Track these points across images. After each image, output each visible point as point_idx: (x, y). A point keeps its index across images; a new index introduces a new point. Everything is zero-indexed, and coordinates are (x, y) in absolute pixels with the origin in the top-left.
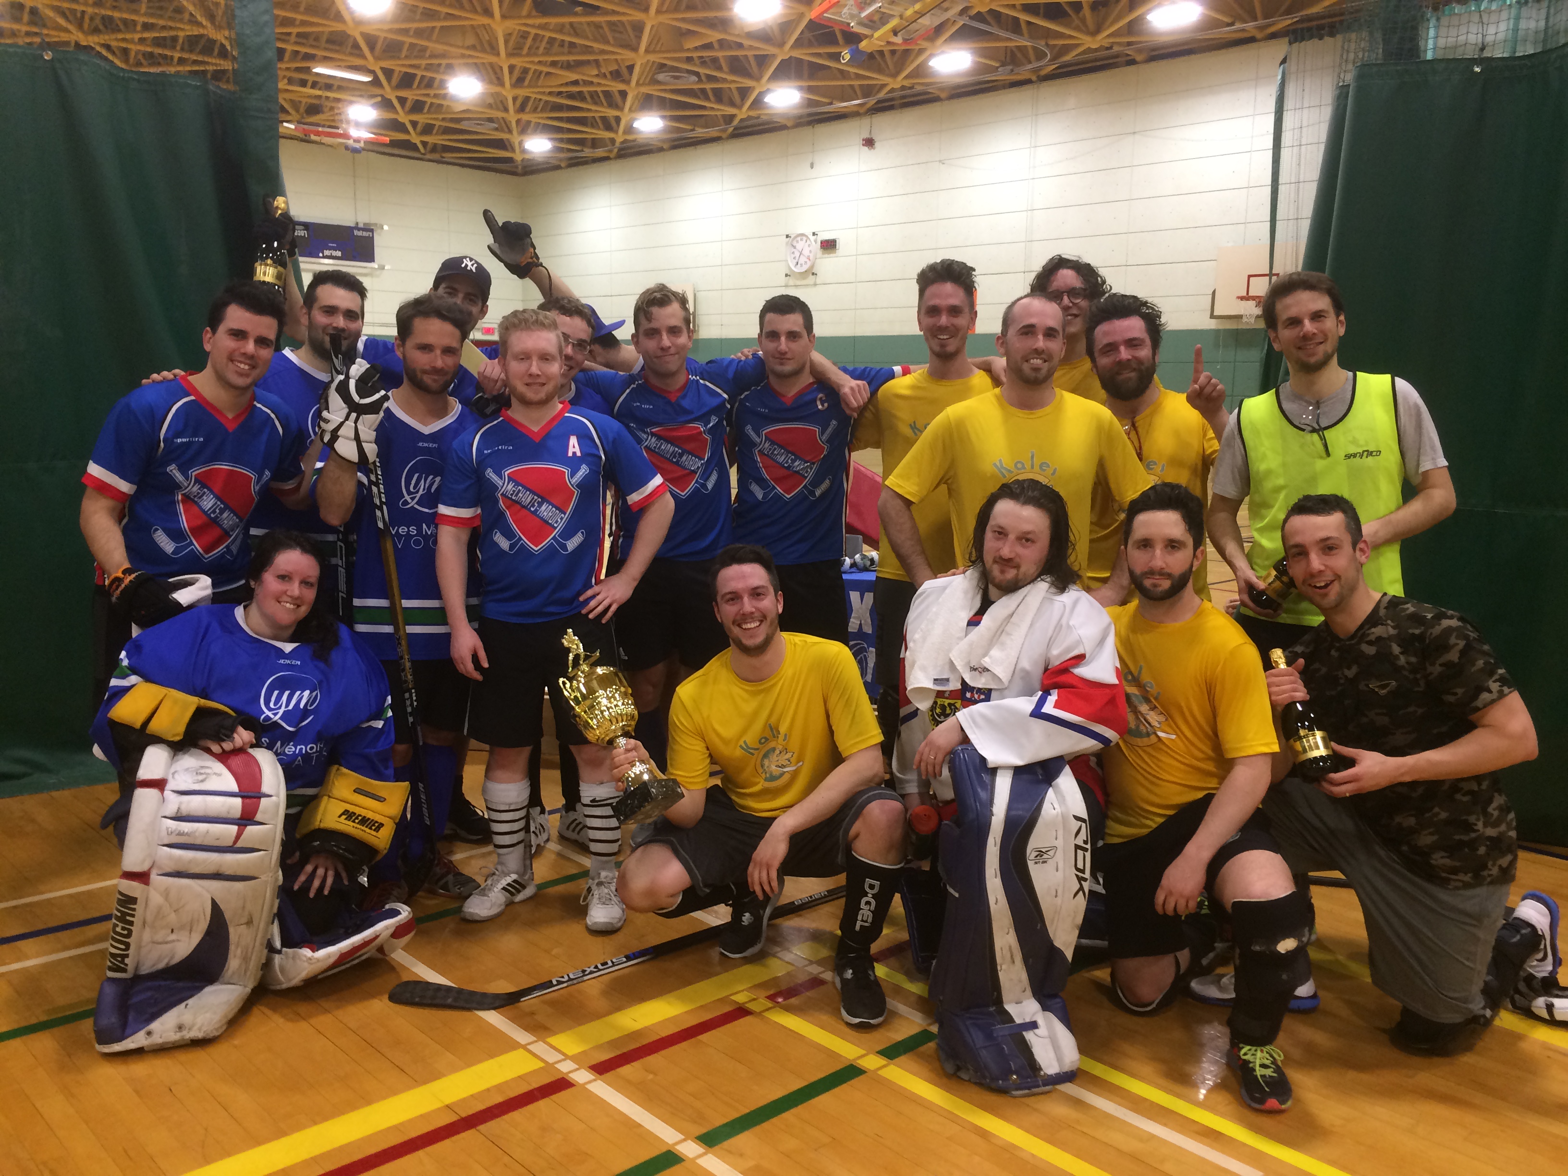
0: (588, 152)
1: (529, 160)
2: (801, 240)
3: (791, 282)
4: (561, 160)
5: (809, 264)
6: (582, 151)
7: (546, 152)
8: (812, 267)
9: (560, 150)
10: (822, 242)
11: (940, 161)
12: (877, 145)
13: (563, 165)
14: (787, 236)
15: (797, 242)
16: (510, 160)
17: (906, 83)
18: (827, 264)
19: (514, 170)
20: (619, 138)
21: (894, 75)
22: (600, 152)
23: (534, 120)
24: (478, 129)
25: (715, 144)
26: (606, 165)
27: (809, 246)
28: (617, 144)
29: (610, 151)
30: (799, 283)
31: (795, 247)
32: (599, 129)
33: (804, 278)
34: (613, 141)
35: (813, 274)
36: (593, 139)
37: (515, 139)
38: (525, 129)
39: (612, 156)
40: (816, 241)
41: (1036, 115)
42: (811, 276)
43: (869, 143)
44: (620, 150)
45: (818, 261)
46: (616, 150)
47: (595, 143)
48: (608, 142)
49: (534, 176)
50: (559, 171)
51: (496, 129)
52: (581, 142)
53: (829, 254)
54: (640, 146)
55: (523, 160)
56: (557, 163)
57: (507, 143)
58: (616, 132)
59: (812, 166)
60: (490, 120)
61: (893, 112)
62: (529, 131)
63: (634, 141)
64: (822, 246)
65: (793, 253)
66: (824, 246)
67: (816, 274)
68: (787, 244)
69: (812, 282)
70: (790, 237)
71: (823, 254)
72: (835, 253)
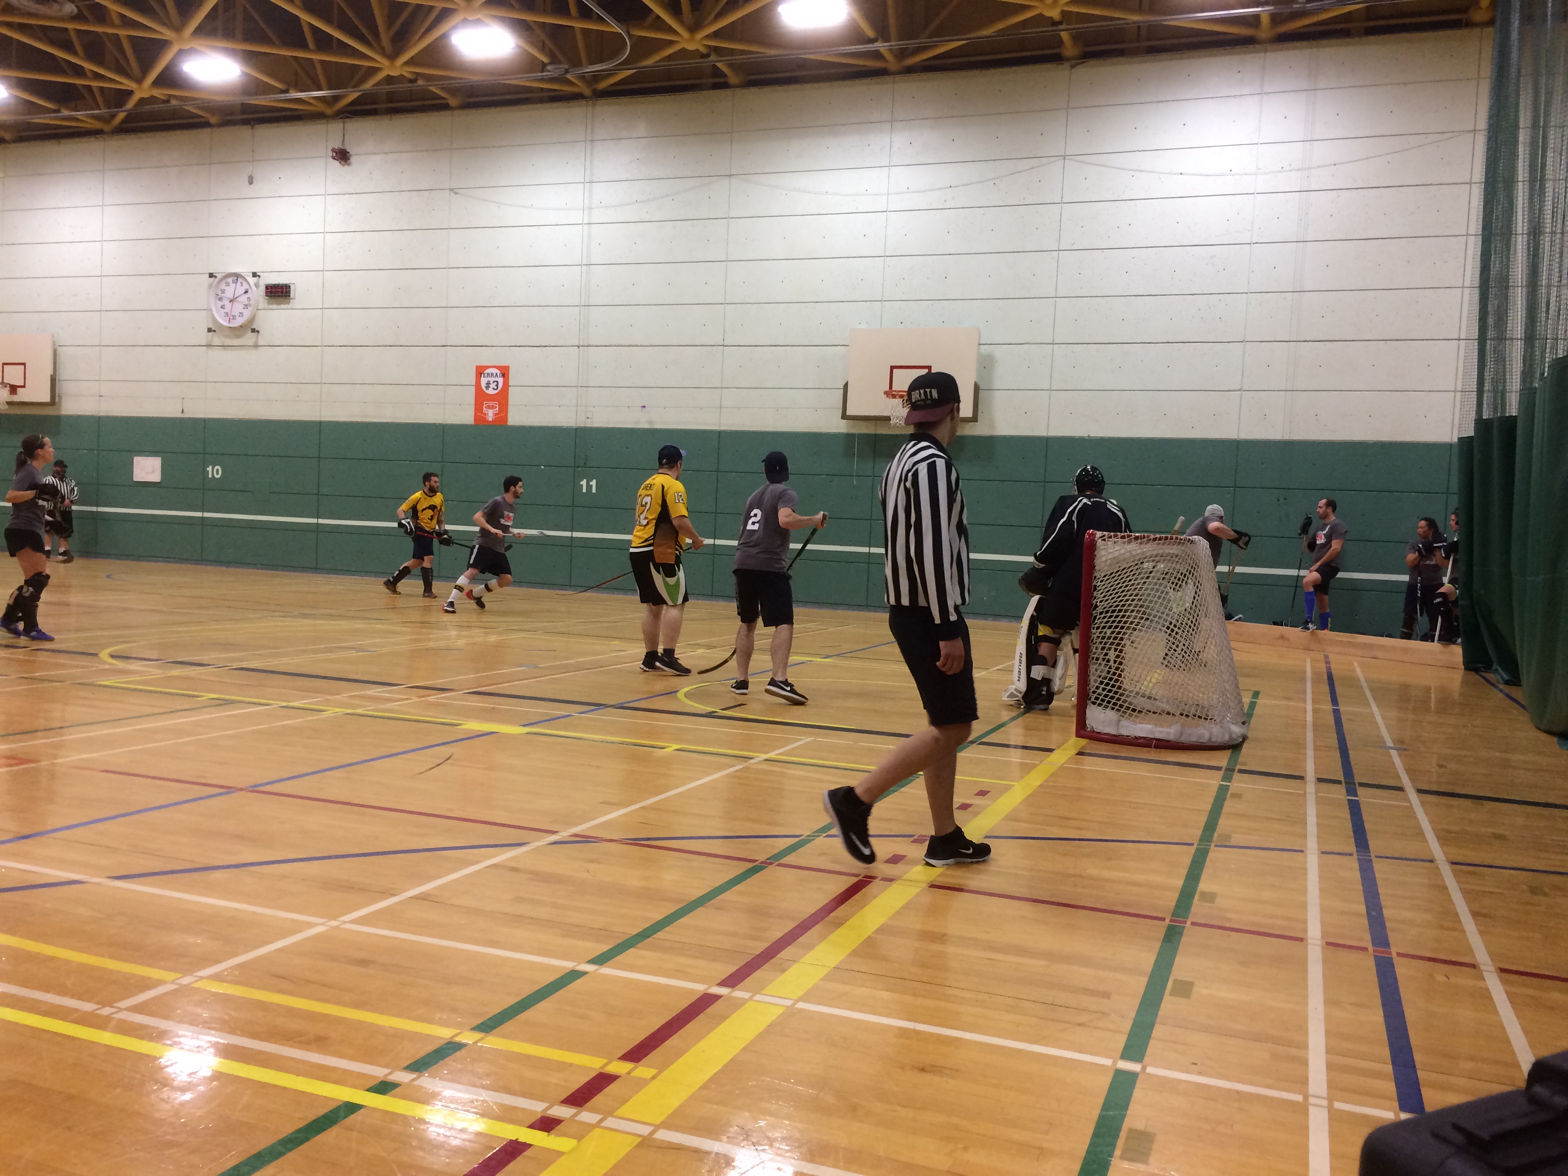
2: (235, 281)
3: (216, 340)
5: (247, 314)
10: (267, 287)
11: (451, 190)
12: (353, 160)
14: (213, 273)
15: (228, 284)
17: (407, 72)
18: (276, 318)
21: (392, 57)
25: (90, 140)
27: (247, 291)
30: (226, 343)
31: (223, 291)
33: (239, 336)
35: (253, 330)
40: (257, 285)
41: (592, 141)
42: (250, 334)
43: (342, 156)
45: (261, 312)
53: (278, 304)
59: (251, 181)
61: (377, 117)
64: (267, 293)
65: (220, 299)
66: (271, 292)
67: (258, 332)
68: (210, 286)
69: (251, 342)
70: (216, 277)
71: (268, 304)
72: (288, 303)
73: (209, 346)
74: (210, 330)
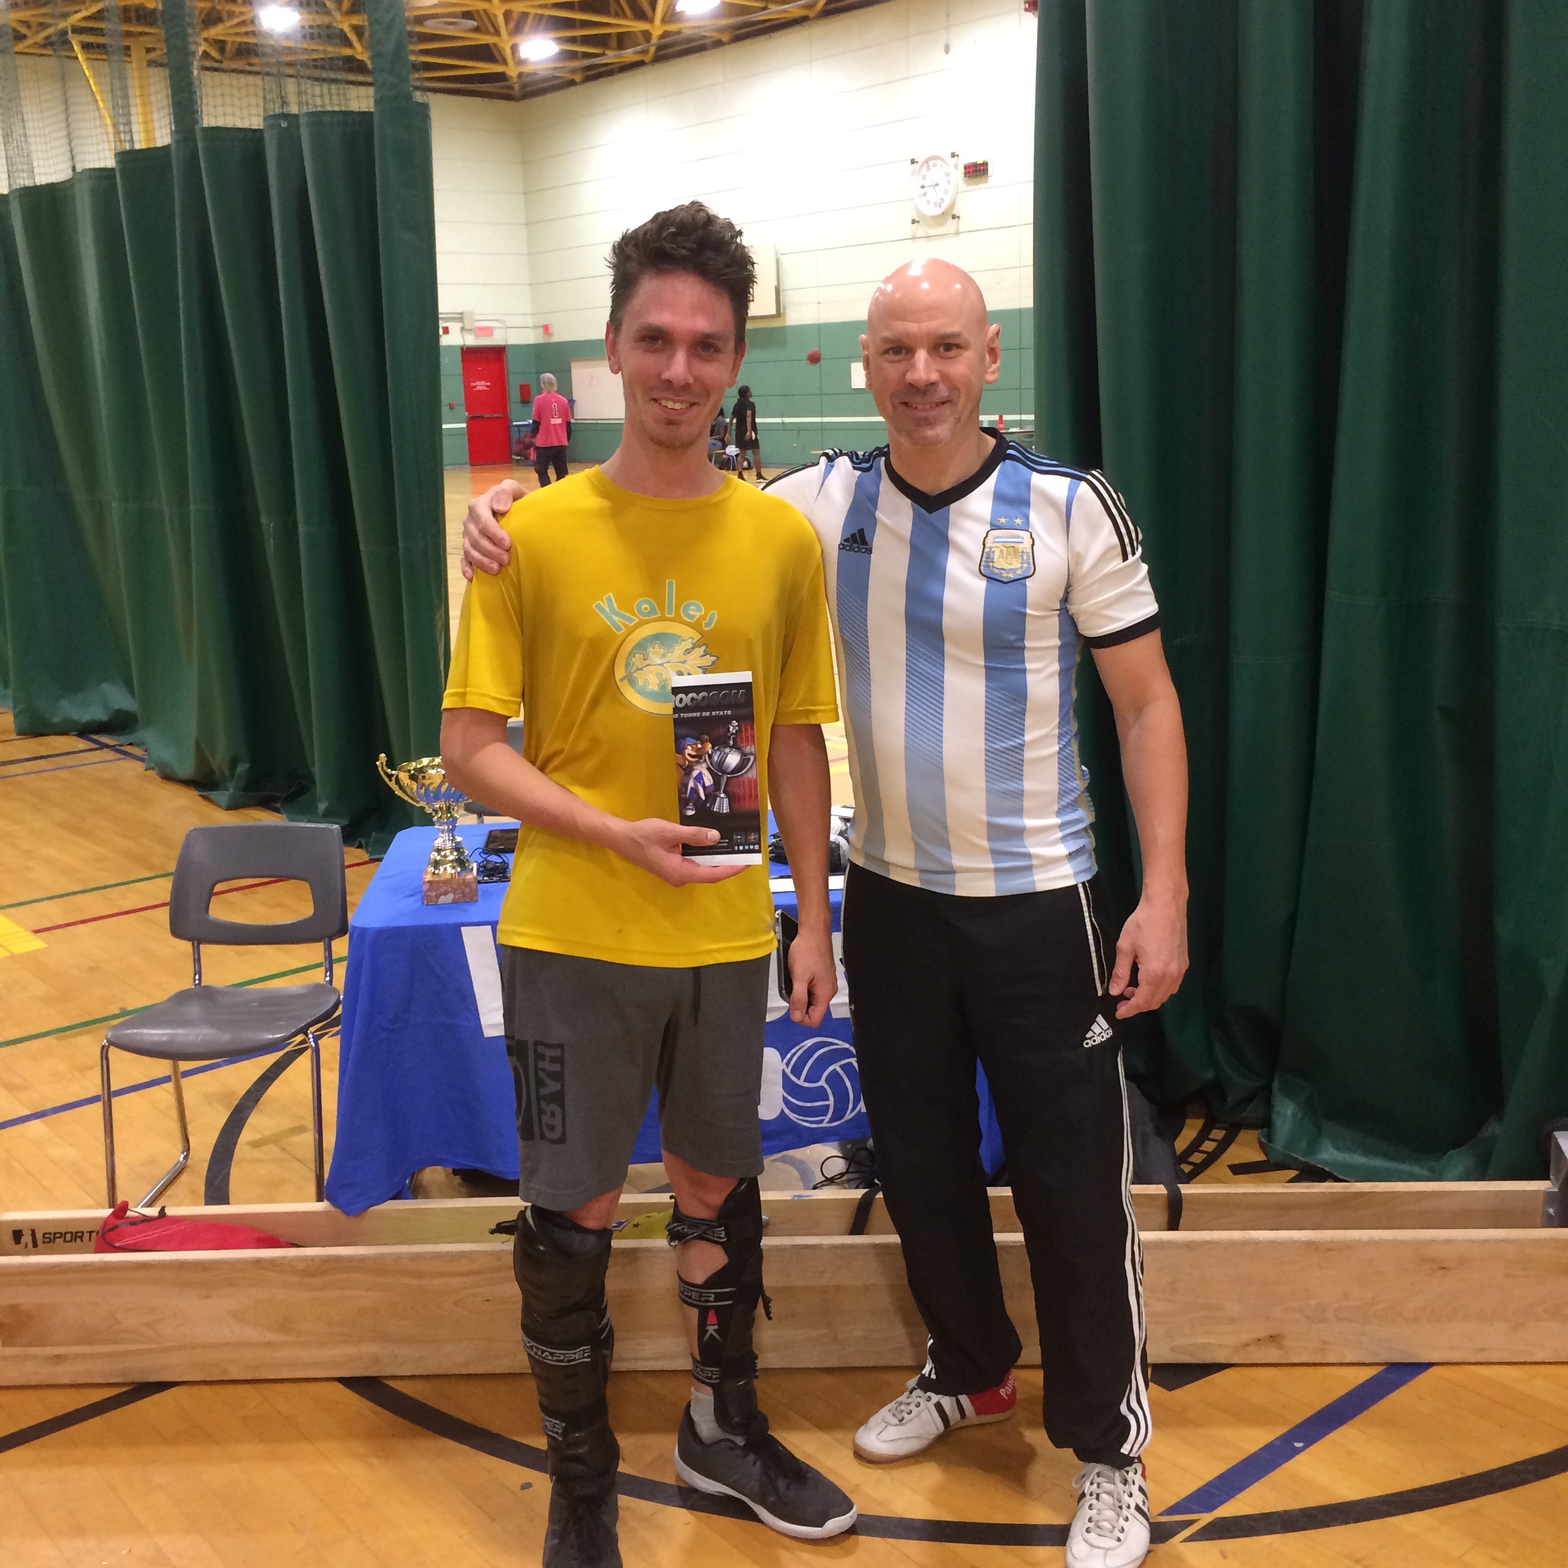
0: (611, 56)
1: (529, 74)
2: (934, 165)
3: (921, 231)
4: (574, 71)
5: (947, 199)
6: (603, 54)
7: (548, 60)
8: (952, 205)
9: (573, 55)
10: (965, 168)
13: (578, 78)
14: (913, 162)
15: (929, 169)
16: (501, 77)
18: (972, 199)
19: (509, 91)
20: (657, 29)
22: (629, 55)
23: (533, 11)
24: (450, 31)
25: (797, 28)
26: (639, 75)
27: (947, 174)
28: (654, 40)
29: (645, 52)
30: (932, 232)
31: (924, 178)
32: (625, 17)
33: (942, 224)
34: (647, 35)
35: (954, 217)
36: (619, 34)
37: (504, 42)
38: (518, 24)
39: (647, 59)
40: (956, 167)
42: (951, 221)
44: (660, 48)
45: (960, 197)
46: (652, 50)
47: (623, 40)
48: (641, 38)
49: (537, 100)
50: (573, 89)
51: (477, 30)
52: (601, 41)
53: (978, 184)
54: (689, 40)
55: (520, 75)
56: (569, 76)
57: (493, 48)
58: (649, 19)
59: (947, 50)
60: (467, 15)
62: (526, 29)
63: (679, 32)
64: (965, 173)
65: (923, 187)
66: (969, 173)
67: (958, 217)
68: (913, 173)
69: (952, 230)
70: (917, 162)
71: (968, 185)
72: (987, 182)
73: (914, 238)
74: (914, 222)
